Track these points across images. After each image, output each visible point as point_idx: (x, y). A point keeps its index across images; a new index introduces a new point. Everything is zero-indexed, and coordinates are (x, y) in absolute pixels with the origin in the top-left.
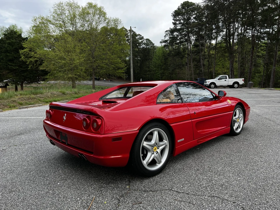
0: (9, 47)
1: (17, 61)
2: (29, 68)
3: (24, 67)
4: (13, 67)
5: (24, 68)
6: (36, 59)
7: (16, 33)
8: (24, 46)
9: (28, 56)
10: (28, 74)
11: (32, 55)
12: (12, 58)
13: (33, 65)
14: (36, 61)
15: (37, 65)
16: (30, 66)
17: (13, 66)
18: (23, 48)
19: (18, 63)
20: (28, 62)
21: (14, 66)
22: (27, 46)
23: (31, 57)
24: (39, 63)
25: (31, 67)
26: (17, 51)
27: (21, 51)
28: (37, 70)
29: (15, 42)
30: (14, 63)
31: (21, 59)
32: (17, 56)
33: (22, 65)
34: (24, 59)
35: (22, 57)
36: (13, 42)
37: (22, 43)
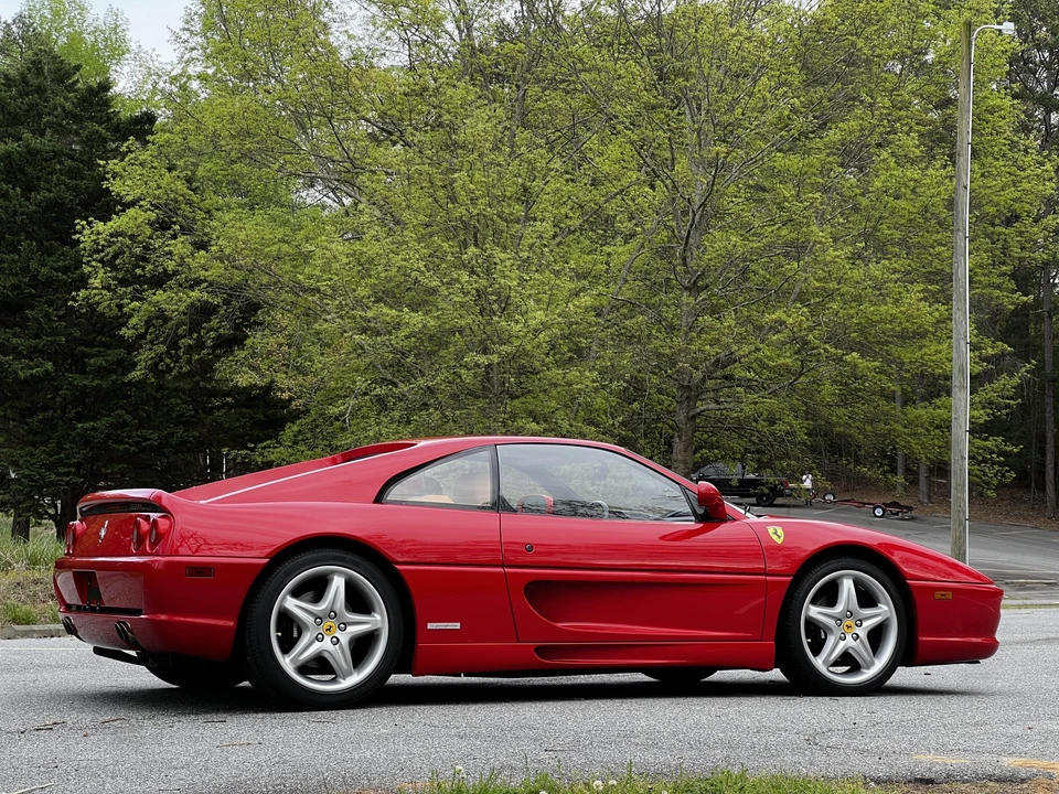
1: (47, 315)
2: (136, 374)
3: (101, 361)
4: (17, 365)
5: (100, 372)
6: (195, 294)
7: (68, 75)
8: (116, 187)
9: (139, 274)
10: (124, 424)
11: (171, 266)
12: (15, 287)
13: (174, 345)
14: (203, 312)
15: (200, 345)
16: (145, 356)
17: (14, 350)
18: (104, 205)
19: (55, 332)
20: (133, 321)
21: (19, 356)
22: (138, 192)
23: (159, 281)
24: (218, 326)
25: (153, 368)
26: (56, 227)
27: (92, 232)
28: (202, 390)
29: (54, 151)
30: (25, 327)
31: (86, 298)
32: (57, 270)
33: (85, 349)
34: (104, 292)
35: (96, 282)
36: (39, 152)
37: (102, 162)
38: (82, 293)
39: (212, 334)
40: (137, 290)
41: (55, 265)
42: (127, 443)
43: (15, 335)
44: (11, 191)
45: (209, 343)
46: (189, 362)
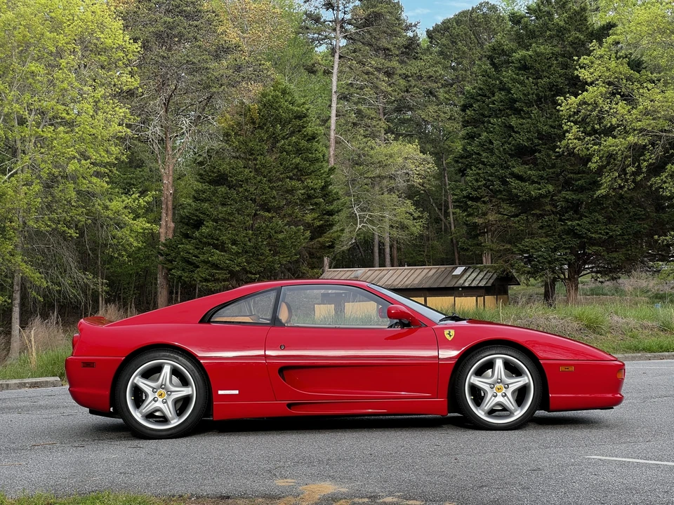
0: (522, 83)
2: (602, 192)
4: (532, 187)
5: (581, 189)
8: (584, 74)
9: (597, 129)
11: (614, 121)
13: (624, 171)
14: (638, 151)
16: (606, 180)
18: (578, 86)
19: (554, 166)
20: (594, 160)
23: (609, 131)
24: (650, 158)
25: (611, 187)
27: (569, 103)
29: (552, 53)
30: (536, 164)
31: (567, 146)
32: (554, 128)
33: (572, 175)
34: (575, 141)
35: (569, 136)
36: (543, 54)
37: (576, 58)
38: (564, 142)
39: (645, 164)
40: (597, 138)
41: (553, 124)
42: (601, 233)
43: (530, 169)
44: (527, 81)
45: (644, 170)
46: (634, 181)
